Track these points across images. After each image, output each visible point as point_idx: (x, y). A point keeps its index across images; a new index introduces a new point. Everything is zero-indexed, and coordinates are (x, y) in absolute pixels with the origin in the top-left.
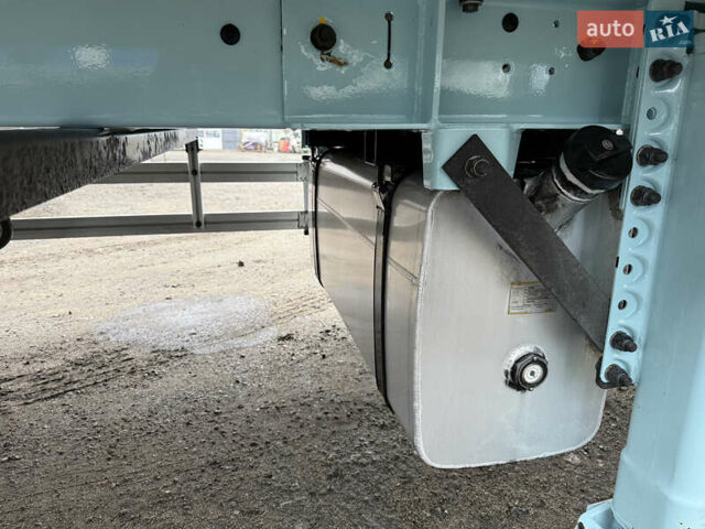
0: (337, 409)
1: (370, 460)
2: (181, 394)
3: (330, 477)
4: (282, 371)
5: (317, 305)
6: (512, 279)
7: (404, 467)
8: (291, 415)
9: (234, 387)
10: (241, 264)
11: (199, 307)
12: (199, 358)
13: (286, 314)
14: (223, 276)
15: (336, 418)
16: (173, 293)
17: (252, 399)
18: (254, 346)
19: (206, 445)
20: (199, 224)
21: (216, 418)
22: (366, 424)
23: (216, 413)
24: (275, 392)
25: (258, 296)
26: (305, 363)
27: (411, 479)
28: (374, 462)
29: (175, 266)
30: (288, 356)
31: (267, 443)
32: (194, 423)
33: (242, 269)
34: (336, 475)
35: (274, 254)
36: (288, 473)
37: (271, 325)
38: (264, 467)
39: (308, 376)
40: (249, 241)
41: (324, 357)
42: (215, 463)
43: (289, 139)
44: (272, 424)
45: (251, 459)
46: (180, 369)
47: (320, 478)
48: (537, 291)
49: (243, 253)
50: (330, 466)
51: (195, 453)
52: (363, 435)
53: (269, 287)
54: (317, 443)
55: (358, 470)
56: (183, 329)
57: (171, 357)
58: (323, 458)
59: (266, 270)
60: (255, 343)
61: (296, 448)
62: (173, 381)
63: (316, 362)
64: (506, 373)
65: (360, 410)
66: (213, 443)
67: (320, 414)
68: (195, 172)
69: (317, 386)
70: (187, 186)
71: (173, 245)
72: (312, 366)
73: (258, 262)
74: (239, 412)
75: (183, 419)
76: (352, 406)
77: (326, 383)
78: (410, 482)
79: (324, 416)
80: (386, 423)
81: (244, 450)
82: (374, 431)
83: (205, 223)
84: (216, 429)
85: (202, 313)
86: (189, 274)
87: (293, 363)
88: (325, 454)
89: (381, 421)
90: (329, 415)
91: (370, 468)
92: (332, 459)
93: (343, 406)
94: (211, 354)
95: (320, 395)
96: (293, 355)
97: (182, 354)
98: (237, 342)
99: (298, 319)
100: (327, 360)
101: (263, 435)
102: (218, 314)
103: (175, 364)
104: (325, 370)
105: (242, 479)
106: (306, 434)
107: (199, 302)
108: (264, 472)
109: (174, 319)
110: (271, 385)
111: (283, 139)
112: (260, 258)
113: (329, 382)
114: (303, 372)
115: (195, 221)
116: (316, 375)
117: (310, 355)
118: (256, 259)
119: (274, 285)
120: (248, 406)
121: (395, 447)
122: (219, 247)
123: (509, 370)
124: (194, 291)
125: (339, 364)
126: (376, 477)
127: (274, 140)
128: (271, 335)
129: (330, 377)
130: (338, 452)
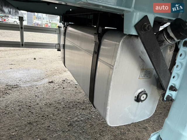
0: (69, 104)
1: (80, 120)
2: (17, 100)
3: (69, 126)
4: (51, 92)
5: (60, 72)
6: (142, 68)
7: (90, 121)
8: (54, 106)
9: (35, 98)
10: (35, 59)
11: (21, 72)
12: (22, 88)
13: (51, 75)
14: (29, 62)
15: (69, 107)
16: (12, 66)
17: (42, 101)
18: (41, 85)
19: (27, 117)
20: (22, 45)
21: (30, 108)
22: (78, 108)
23: (30, 106)
24: (49, 99)
25: (41, 69)
26: (58, 90)
27: (93, 125)
28: (82, 120)
29: (13, 58)
30: (52, 88)
31: (47, 115)
32: (22, 109)
33: (35, 60)
34: (70, 125)
35: (45, 56)
36: (55, 125)
37: (46, 78)
38: (47, 124)
39: (59, 94)
40: (37, 52)
41: (64, 88)
42: (30, 123)
43: (48, 24)
44: (49, 109)
45: (42, 121)
46: (16, 91)
47: (65, 126)
48: (148, 72)
49: (35, 56)
50: (68, 122)
51: (23, 120)
52: (77, 112)
53: (44, 66)
54: (64, 115)
55: (77, 123)
56: (17, 79)
57: (13, 87)
58: (66, 120)
59: (43, 61)
60: (41, 84)
61: (57, 117)
62: (14, 96)
63: (61, 89)
64: (135, 97)
65: (76, 104)
66: (29, 116)
67: (64, 106)
68: (22, 28)
69: (62, 97)
70: (19, 32)
71: (12, 52)
72: (60, 91)
73: (40, 58)
74: (37, 106)
75: (18, 108)
76: (74, 103)
77: (65, 96)
78: (93, 126)
79: (65, 107)
80: (84, 108)
81: (40, 118)
82: (81, 110)
83: (25, 45)
84: (30, 111)
85: (23, 74)
86: (18, 61)
87: (54, 90)
88: (66, 118)
89: (83, 107)
90: (67, 106)
91: (81, 122)
92: (69, 120)
93: (71, 103)
94: (27, 87)
95: (63, 100)
96: (54, 87)
97: (16, 86)
98: (35, 83)
99: (54, 76)
100: (64, 89)
101: (46, 113)
102: (28, 74)
103: (14, 90)
104: (64, 92)
105: (40, 128)
106: (60, 112)
107: (21, 70)
108: (47, 125)
109: (13, 75)
110: (47, 97)
111: (46, 23)
112: (41, 57)
113: (66, 96)
114: (57, 93)
115: (21, 44)
116: (62, 94)
117: (59, 87)
118: (39, 57)
119: (46, 66)
120: (40, 104)
121: (87, 115)
122: (27, 53)
123: (136, 96)
124: (20, 67)
125: (69, 90)
126: (83, 125)
127: (43, 23)
128: (46, 81)
129: (66, 94)
130: (70, 117)
